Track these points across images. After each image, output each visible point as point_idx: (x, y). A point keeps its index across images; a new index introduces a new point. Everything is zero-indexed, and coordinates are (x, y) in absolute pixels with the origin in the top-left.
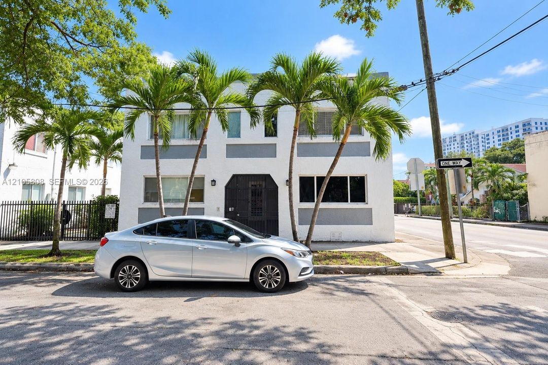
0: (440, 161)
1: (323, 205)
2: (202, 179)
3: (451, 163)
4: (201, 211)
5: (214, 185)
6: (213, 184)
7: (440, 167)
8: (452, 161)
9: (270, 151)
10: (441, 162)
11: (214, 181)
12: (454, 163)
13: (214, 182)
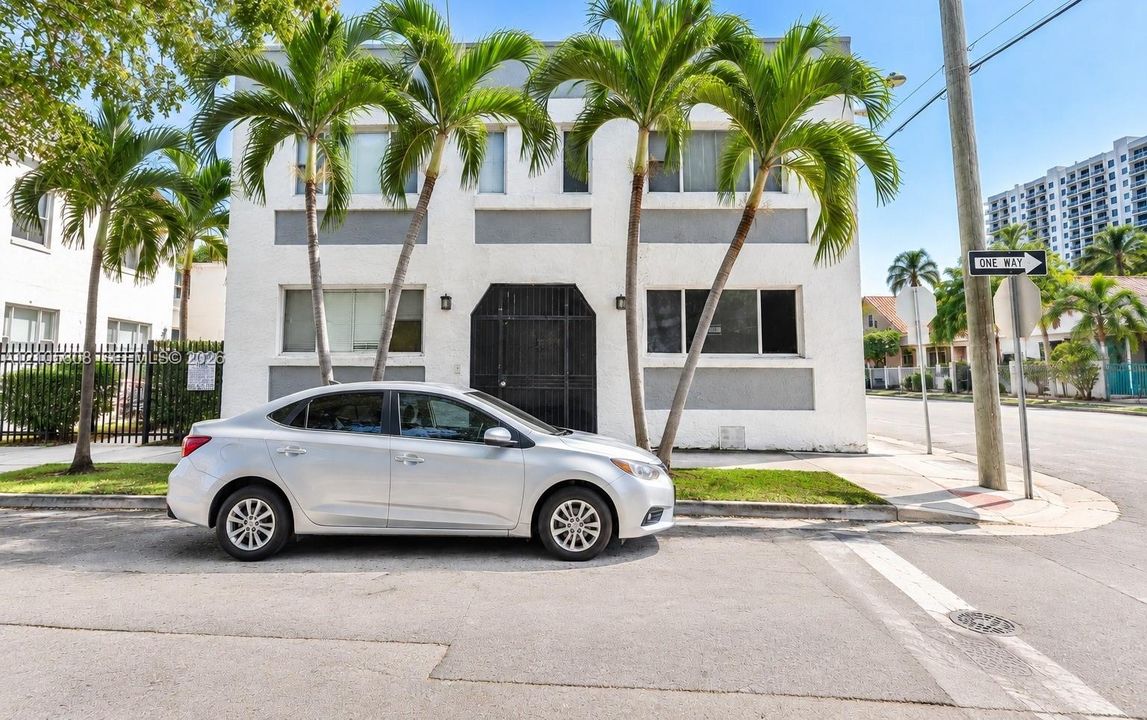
0: (973, 256)
1: (705, 361)
2: (419, 294)
3: (1000, 263)
4: (418, 373)
5: (449, 308)
6: (446, 305)
7: (974, 271)
8: (1002, 259)
9: (576, 227)
10: (977, 260)
11: (446, 298)
12: (1007, 263)
13: (446, 302)
